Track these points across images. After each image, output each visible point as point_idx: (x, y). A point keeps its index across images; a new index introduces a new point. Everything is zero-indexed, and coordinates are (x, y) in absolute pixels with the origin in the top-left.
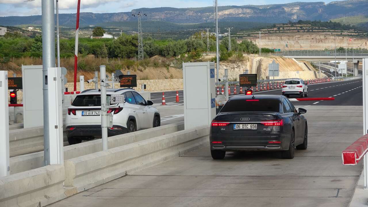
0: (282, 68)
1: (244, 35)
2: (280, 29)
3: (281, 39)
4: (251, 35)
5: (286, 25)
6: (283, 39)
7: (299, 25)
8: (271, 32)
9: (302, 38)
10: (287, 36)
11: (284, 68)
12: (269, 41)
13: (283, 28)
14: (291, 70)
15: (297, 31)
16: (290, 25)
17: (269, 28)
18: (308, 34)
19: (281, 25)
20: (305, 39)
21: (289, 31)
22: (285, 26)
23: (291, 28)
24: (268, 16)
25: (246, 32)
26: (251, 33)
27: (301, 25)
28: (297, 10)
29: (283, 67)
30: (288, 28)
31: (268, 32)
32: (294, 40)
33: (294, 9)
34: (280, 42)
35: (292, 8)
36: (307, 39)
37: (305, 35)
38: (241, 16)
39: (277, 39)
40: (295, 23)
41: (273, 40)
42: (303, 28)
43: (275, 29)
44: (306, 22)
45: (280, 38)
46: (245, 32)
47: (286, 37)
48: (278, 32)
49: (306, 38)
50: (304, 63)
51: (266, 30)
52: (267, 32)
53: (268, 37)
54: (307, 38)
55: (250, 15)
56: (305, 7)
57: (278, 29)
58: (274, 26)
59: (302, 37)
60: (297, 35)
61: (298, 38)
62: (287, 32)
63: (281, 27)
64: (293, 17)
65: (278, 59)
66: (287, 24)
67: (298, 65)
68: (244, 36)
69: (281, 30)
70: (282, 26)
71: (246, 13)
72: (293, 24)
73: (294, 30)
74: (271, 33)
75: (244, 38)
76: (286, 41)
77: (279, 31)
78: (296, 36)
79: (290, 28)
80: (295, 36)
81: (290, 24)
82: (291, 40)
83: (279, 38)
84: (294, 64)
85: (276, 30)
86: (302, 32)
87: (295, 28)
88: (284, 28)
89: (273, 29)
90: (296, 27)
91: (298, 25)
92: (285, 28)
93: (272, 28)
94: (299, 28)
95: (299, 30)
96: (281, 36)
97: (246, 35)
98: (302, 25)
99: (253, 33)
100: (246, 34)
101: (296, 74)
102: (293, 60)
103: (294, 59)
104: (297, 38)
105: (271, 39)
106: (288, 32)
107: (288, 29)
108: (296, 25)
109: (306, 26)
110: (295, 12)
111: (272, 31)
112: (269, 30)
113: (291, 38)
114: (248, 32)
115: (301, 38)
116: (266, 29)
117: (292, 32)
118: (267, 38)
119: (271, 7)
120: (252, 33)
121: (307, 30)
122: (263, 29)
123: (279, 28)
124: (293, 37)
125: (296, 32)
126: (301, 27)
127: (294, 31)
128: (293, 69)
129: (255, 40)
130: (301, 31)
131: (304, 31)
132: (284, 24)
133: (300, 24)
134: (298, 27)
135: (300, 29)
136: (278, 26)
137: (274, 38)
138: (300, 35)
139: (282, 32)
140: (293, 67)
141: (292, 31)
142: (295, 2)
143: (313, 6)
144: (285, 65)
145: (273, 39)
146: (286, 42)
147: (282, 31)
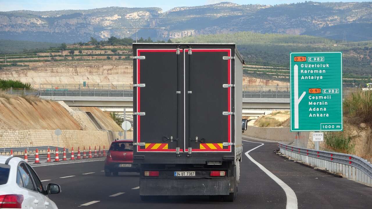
0: (21, 121)
1: (6, 63)
2: (74, 53)
3: (77, 72)
4: (18, 64)
5: (86, 47)
6: (80, 73)
7: (111, 47)
8: (57, 58)
9: (115, 71)
10: (87, 66)
11: (27, 120)
12: (52, 76)
13: (80, 52)
14: (46, 125)
15: (106, 57)
16: (93, 47)
17: (52, 52)
18: (126, 64)
19: (76, 46)
20: (121, 73)
21: (91, 58)
22: (84, 47)
23: (96, 51)
24: (57, 31)
25: (9, 58)
26: (19, 59)
27: (113, 47)
28: (112, 21)
29: (23, 121)
30: (90, 52)
31: (52, 59)
32: (99, 75)
33: (106, 20)
34: (73, 78)
35: (101, 18)
36: (125, 73)
37: (121, 65)
38: (7, 30)
39: (68, 72)
40: (103, 43)
41: (60, 74)
42: (119, 53)
43: (65, 53)
44: (123, 40)
45: (74, 71)
46: (7, 58)
47: (85, 67)
48: (70, 58)
49: (123, 71)
50: (88, 113)
51: (48, 54)
52: (50, 58)
53: (50, 67)
54: (126, 70)
55: (24, 29)
56: (126, 17)
57: (70, 53)
58: (63, 48)
59: (116, 69)
60: (106, 65)
61: (108, 70)
62: (87, 60)
63: (76, 49)
64: (103, 34)
65: (12, 100)
66: (87, 44)
67: (70, 117)
68: (5, 66)
69: (77, 55)
70: (79, 47)
71: (15, 25)
72: (99, 44)
73: (101, 55)
74: (56, 61)
75: (5, 68)
76: (85, 76)
77: (73, 58)
78: (105, 67)
79: (94, 51)
80: (102, 66)
81: (93, 45)
82: (94, 74)
83: (71, 69)
84: (60, 113)
85: (66, 56)
86: (116, 59)
87: (103, 52)
88: (83, 51)
89: (60, 54)
90: (105, 49)
91: (107, 47)
92: (85, 52)
93: (59, 52)
94: (109, 52)
95: (110, 55)
96: (76, 67)
97: (8, 64)
98: (115, 47)
99: (24, 59)
100: (10, 62)
101: (55, 136)
102: (59, 105)
103: (62, 104)
104: (106, 72)
105: (57, 72)
106: (89, 60)
107: (89, 54)
108: (106, 47)
109: (124, 49)
110: (108, 24)
111: (60, 56)
112: (53, 54)
113: (95, 70)
114: (13, 58)
115: (112, 71)
116: (48, 52)
117: (96, 60)
118: (48, 69)
119: (62, 15)
120: (21, 59)
121: (125, 55)
122: (41, 52)
123: (72, 52)
124: (98, 69)
125: (104, 60)
126: (114, 51)
127: (101, 57)
128: (51, 125)
129: (27, 73)
130: (114, 57)
131: (120, 58)
132: (81, 44)
133: (112, 45)
134: (109, 49)
135: (113, 53)
136: (71, 47)
137: (62, 69)
138: (112, 65)
139: (77, 60)
140: (56, 120)
141: (96, 57)
142: (108, 8)
143: (140, 15)
144: (30, 113)
145: (61, 72)
146: (85, 78)
147: (78, 57)
